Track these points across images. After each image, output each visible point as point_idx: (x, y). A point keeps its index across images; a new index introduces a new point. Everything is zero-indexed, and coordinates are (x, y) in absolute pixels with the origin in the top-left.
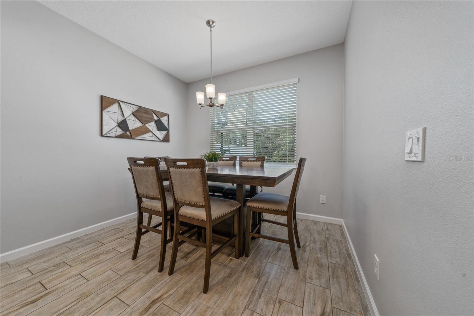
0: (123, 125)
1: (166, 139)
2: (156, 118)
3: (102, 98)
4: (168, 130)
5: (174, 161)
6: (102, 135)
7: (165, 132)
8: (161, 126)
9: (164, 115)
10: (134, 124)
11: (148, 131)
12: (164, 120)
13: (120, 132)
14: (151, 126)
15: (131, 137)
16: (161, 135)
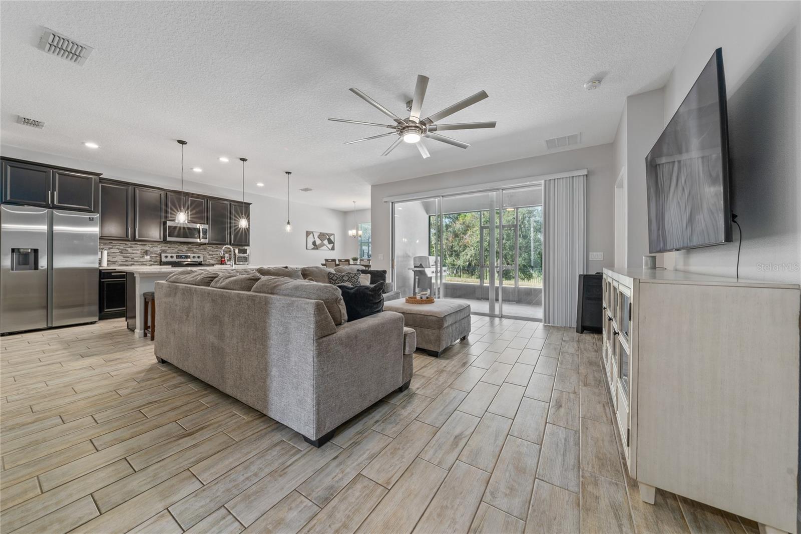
0: (314, 243)
1: (333, 249)
2: (328, 237)
3: (307, 232)
4: (333, 243)
5: (341, 260)
6: (307, 249)
7: (332, 244)
8: (330, 242)
9: (332, 235)
10: (318, 242)
11: (324, 245)
12: (332, 238)
13: (313, 246)
14: (326, 242)
15: (317, 249)
16: (330, 246)
